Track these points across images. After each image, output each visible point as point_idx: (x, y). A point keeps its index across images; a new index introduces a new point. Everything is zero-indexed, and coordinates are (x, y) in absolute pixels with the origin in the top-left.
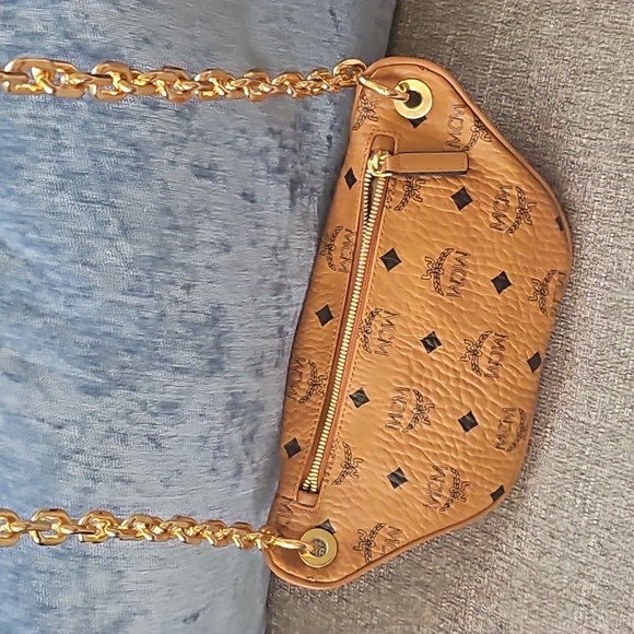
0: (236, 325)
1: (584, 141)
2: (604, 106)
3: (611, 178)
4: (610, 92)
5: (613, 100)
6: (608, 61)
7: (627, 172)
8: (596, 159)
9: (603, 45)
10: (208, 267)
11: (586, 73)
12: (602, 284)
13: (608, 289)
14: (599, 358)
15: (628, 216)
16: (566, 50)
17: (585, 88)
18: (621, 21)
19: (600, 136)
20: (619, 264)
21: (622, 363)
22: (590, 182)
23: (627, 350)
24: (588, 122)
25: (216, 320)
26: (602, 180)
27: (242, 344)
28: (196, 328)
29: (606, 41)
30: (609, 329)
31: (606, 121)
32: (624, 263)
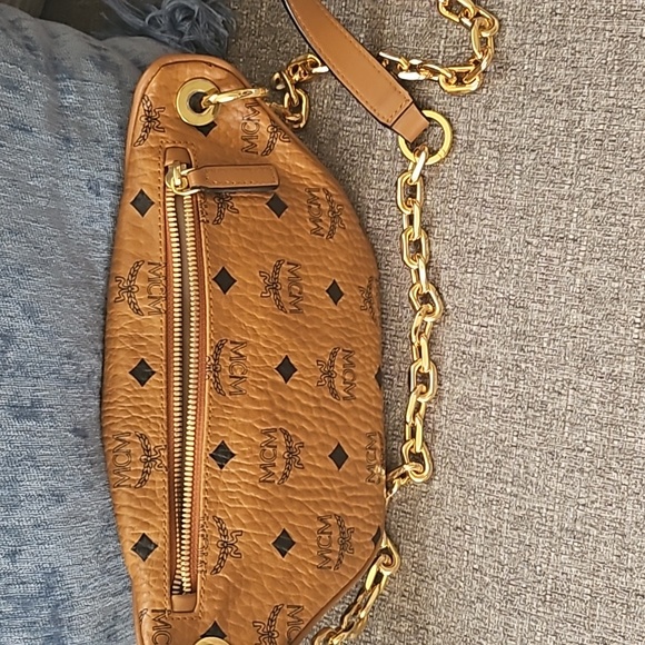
0: (76, 589)
1: (475, 328)
2: (492, 289)
3: (508, 369)
4: (497, 273)
5: (501, 282)
6: (493, 239)
7: (525, 362)
8: (489, 348)
9: (486, 222)
10: (36, 526)
11: (469, 253)
12: (509, 490)
13: (516, 496)
14: (512, 576)
15: (531, 412)
16: (446, 229)
17: (470, 270)
18: (503, 195)
19: (491, 322)
20: (525, 467)
21: (539, 582)
22: (485, 374)
23: (544, 566)
24: (477, 308)
25: (50, 588)
26: (497, 372)
27: (86, 610)
28: (25, 603)
29: (489, 216)
30: (520, 543)
31: (496, 306)
32: (531, 465)
